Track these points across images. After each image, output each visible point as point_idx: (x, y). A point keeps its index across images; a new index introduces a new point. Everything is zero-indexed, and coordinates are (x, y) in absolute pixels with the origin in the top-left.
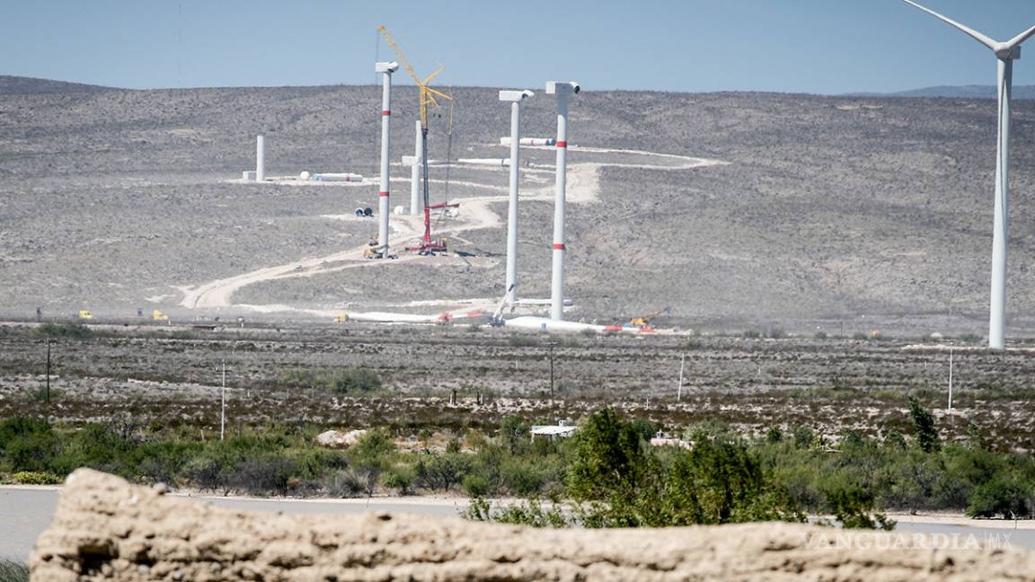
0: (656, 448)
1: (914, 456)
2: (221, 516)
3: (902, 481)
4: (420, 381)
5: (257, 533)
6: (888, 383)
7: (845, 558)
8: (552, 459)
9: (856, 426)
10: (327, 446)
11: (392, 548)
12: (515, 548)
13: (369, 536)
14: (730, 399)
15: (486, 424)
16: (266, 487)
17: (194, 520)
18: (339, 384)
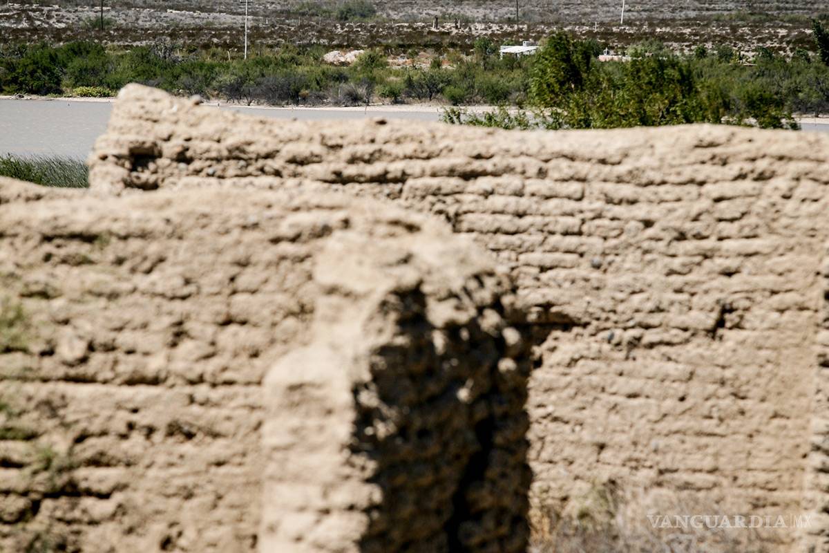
0: (603, 64)
1: (817, 68)
2: (246, 122)
3: (807, 90)
4: (408, 9)
5: (276, 136)
6: (795, 8)
7: (761, 153)
8: (517, 74)
9: (768, 44)
10: (332, 64)
11: (387, 148)
12: (488, 147)
13: (368, 138)
14: (664, 22)
15: (463, 44)
16: (282, 98)
17: (223, 126)
18: (342, 13)
